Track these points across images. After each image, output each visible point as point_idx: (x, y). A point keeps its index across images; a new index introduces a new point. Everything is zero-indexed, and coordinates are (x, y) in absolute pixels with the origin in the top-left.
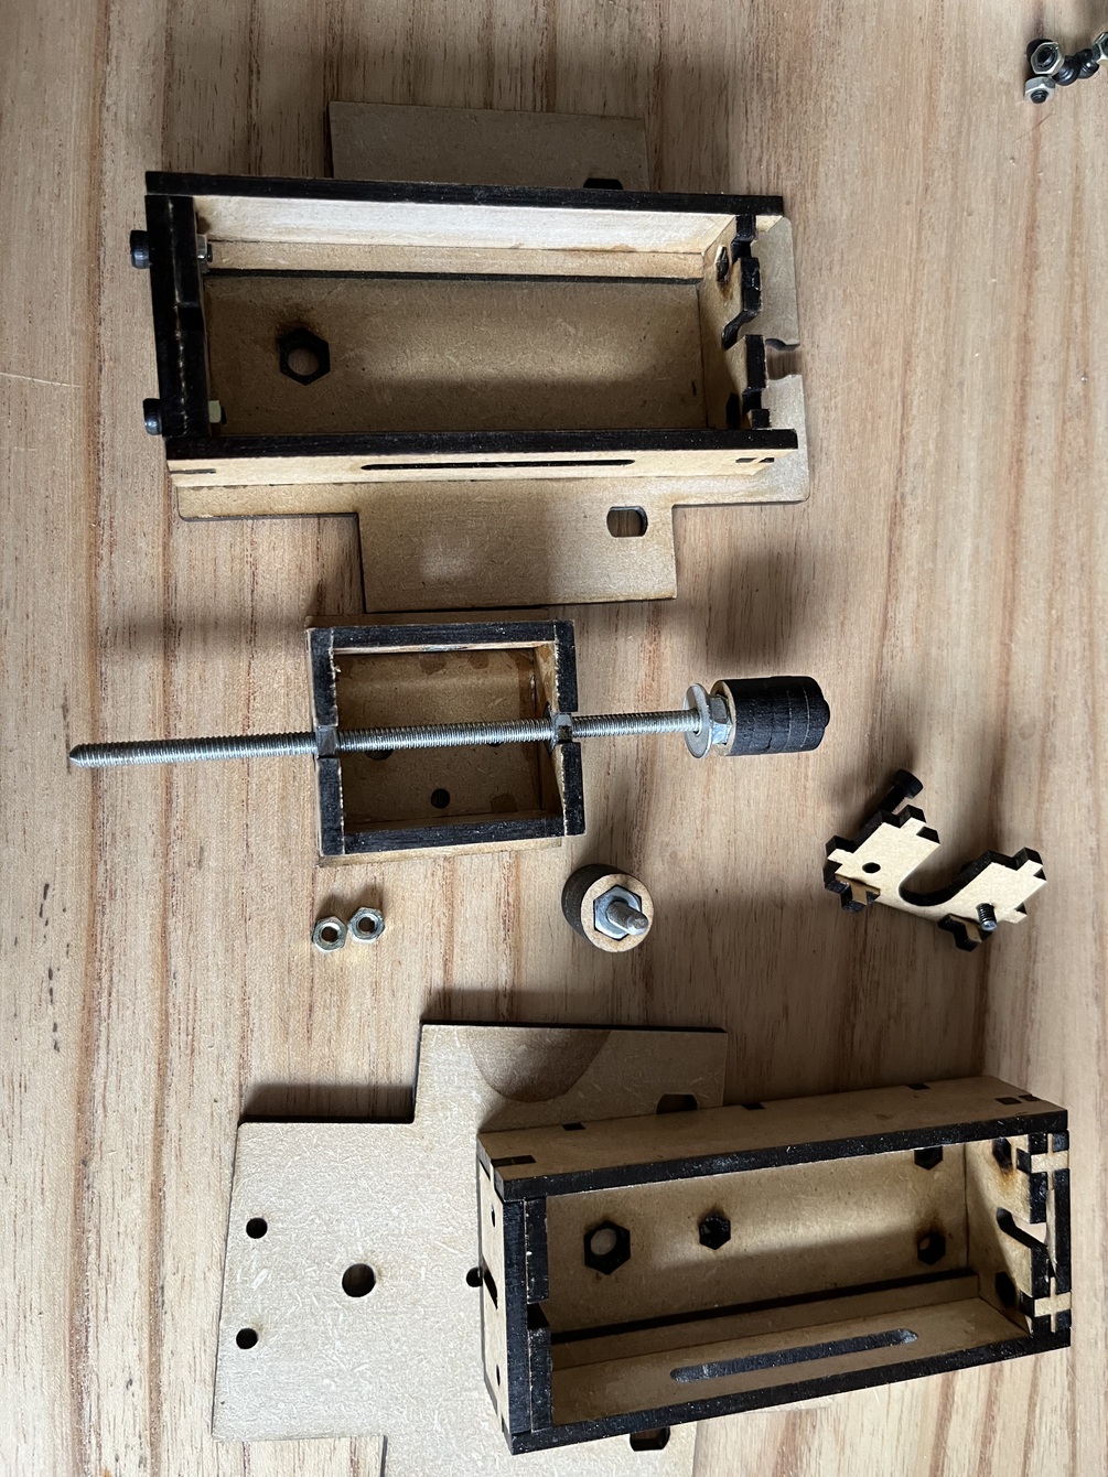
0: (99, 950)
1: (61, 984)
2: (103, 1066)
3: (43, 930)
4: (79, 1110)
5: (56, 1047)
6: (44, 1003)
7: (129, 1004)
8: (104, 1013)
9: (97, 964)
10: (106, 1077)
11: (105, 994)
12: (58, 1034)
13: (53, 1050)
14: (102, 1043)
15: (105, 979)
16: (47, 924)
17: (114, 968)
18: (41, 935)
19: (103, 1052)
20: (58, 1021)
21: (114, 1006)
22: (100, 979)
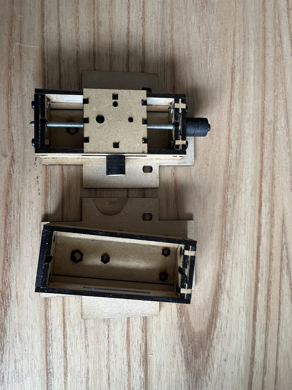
0: (48, 172)
1: (40, 180)
2: (50, 198)
3: (36, 168)
4: (45, 208)
5: (39, 194)
6: (36, 184)
7: (55, 185)
8: (49, 187)
9: (48, 176)
10: (50, 201)
11: (50, 182)
12: (40, 191)
13: (39, 195)
14: (49, 193)
15: (49, 179)
16: (36, 166)
17: (51, 176)
18: (35, 169)
19: (49, 195)
20: (40, 188)
21: (52, 185)
22: (48, 179)
